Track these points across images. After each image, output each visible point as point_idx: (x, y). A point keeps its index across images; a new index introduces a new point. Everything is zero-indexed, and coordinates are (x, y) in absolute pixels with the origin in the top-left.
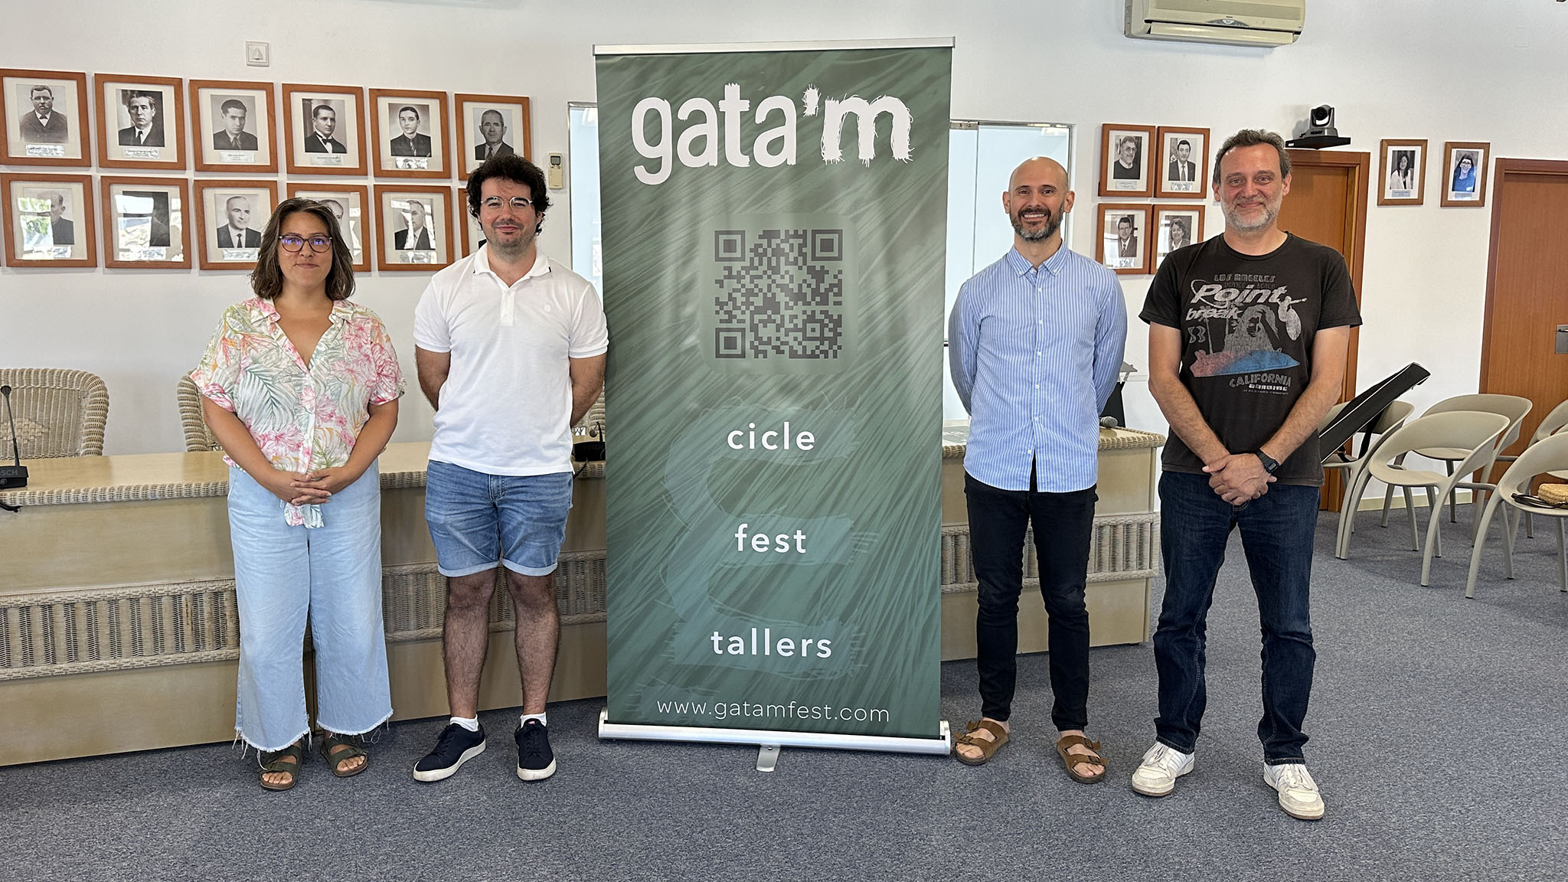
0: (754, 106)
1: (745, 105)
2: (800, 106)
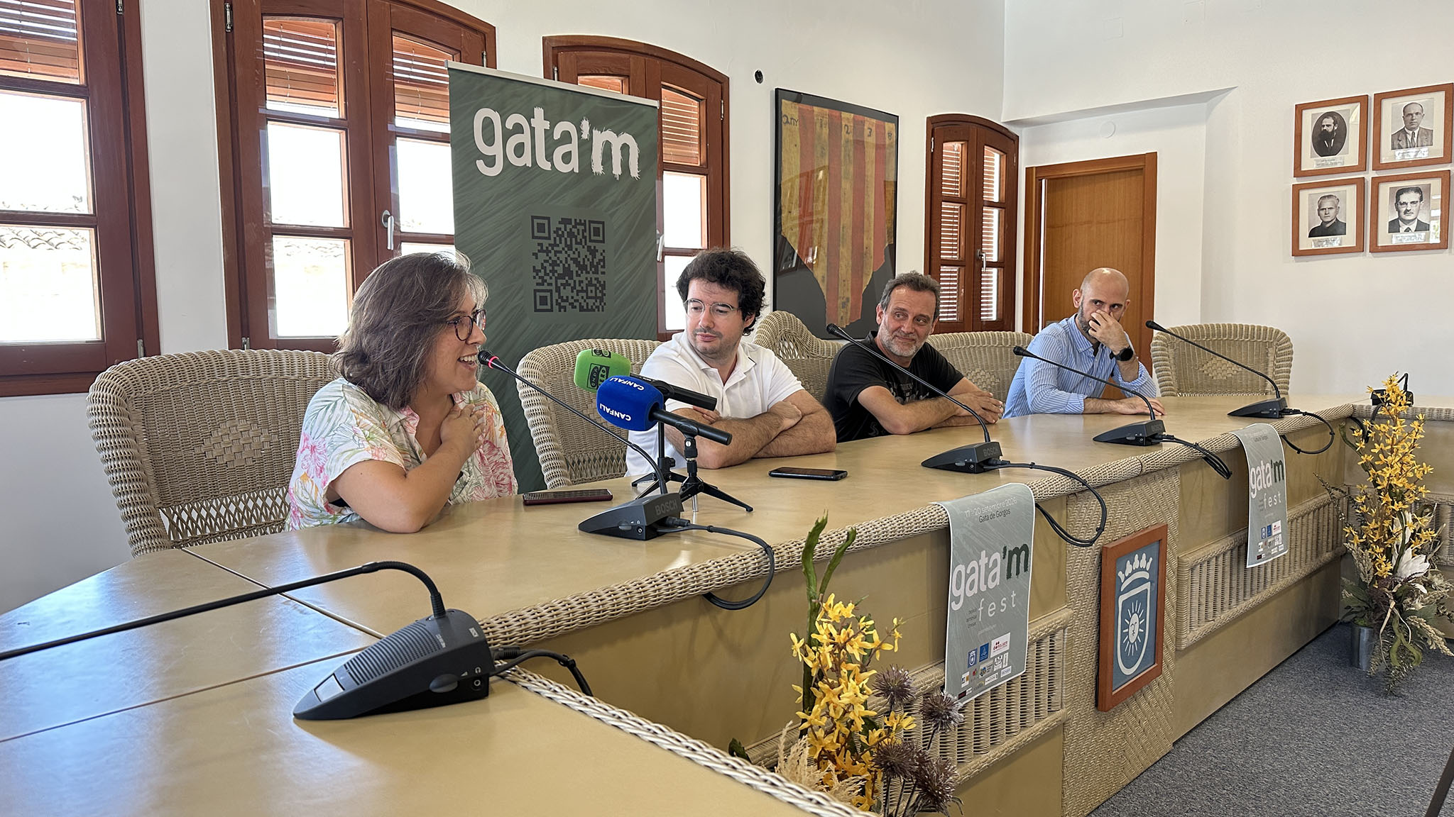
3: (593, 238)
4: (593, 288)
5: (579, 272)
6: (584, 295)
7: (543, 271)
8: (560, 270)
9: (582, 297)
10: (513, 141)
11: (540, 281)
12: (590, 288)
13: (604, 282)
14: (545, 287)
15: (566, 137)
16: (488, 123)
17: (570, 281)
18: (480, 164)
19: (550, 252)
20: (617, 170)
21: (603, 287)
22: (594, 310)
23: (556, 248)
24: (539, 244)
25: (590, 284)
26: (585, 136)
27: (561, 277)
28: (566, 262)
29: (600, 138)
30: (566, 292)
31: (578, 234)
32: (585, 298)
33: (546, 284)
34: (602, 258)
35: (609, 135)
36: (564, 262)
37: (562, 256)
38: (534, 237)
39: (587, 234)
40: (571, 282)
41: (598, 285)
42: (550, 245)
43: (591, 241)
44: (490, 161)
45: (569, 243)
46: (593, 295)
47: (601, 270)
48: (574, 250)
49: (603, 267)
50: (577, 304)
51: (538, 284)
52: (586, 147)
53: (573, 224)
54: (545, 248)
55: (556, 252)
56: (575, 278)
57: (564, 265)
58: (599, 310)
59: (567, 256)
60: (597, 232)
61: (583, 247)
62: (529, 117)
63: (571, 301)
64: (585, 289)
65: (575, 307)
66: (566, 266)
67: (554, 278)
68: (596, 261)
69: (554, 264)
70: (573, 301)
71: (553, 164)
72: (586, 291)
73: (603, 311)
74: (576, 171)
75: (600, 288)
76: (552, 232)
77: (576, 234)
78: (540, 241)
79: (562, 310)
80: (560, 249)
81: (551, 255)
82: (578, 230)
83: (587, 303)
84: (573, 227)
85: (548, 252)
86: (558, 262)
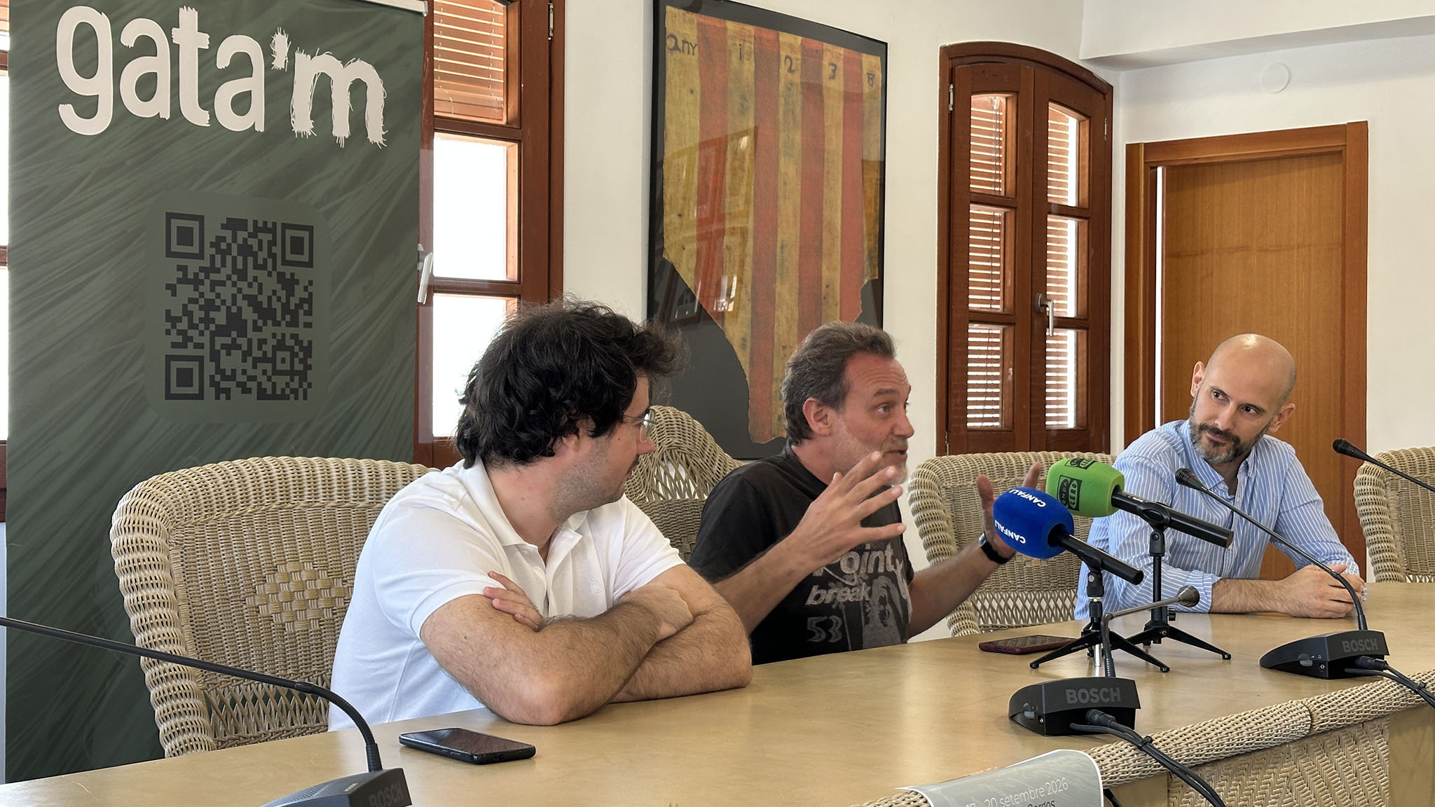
0: (215, 43)
1: (204, 41)
2: (268, 54)
3: (289, 257)
4: (287, 355)
5: (260, 323)
6: (268, 367)
7: (185, 319)
8: (220, 318)
9: (264, 372)
10: (135, 69)
11: (179, 339)
12: (280, 355)
13: (310, 342)
14: (190, 351)
15: (241, 65)
16: (85, 36)
17: (240, 341)
18: (67, 113)
19: (202, 283)
20: (341, 129)
21: (308, 351)
22: (287, 398)
23: (213, 276)
24: (180, 268)
25: (281, 346)
26: (280, 63)
27: (222, 331)
28: (234, 303)
29: (308, 68)
30: (231, 362)
31: (261, 249)
32: (269, 373)
33: (190, 345)
34: (306, 295)
35: (326, 63)
36: (229, 303)
37: (226, 292)
38: (170, 254)
39: (277, 250)
40: (242, 341)
41: (297, 349)
42: (202, 269)
43: (285, 263)
44: (87, 107)
45: (240, 266)
46: (287, 367)
47: (302, 318)
48: (250, 279)
49: (309, 313)
50: (252, 385)
51: (174, 345)
52: (279, 84)
53: (251, 229)
54: (191, 276)
55: (214, 284)
56: (251, 333)
57: (229, 309)
58: (296, 398)
59: (235, 291)
60: (297, 245)
61: (270, 274)
62: (170, 24)
63: (241, 378)
64: (270, 355)
65: (249, 391)
66: (234, 310)
67: (207, 333)
68: (294, 301)
69: (209, 306)
70: (244, 379)
71: (213, 116)
72: (273, 360)
73: (305, 398)
74: (260, 128)
75: (301, 355)
76: (207, 245)
77: (255, 248)
78: (183, 262)
79: (223, 396)
80: (221, 277)
81: (205, 288)
82: (260, 242)
83: (274, 384)
84: (251, 235)
85: (196, 282)
86: (218, 302)
